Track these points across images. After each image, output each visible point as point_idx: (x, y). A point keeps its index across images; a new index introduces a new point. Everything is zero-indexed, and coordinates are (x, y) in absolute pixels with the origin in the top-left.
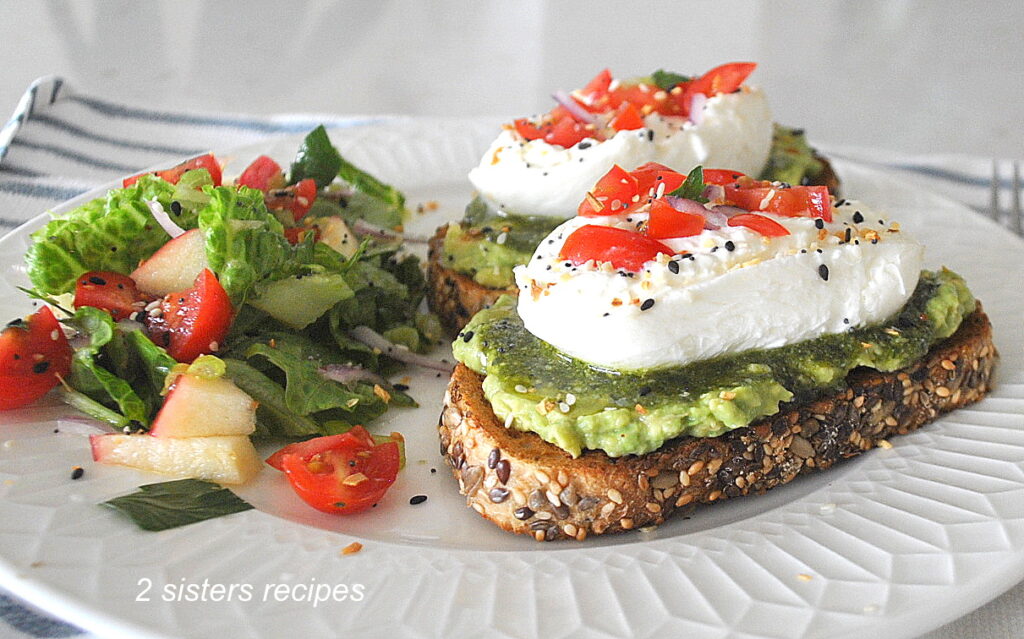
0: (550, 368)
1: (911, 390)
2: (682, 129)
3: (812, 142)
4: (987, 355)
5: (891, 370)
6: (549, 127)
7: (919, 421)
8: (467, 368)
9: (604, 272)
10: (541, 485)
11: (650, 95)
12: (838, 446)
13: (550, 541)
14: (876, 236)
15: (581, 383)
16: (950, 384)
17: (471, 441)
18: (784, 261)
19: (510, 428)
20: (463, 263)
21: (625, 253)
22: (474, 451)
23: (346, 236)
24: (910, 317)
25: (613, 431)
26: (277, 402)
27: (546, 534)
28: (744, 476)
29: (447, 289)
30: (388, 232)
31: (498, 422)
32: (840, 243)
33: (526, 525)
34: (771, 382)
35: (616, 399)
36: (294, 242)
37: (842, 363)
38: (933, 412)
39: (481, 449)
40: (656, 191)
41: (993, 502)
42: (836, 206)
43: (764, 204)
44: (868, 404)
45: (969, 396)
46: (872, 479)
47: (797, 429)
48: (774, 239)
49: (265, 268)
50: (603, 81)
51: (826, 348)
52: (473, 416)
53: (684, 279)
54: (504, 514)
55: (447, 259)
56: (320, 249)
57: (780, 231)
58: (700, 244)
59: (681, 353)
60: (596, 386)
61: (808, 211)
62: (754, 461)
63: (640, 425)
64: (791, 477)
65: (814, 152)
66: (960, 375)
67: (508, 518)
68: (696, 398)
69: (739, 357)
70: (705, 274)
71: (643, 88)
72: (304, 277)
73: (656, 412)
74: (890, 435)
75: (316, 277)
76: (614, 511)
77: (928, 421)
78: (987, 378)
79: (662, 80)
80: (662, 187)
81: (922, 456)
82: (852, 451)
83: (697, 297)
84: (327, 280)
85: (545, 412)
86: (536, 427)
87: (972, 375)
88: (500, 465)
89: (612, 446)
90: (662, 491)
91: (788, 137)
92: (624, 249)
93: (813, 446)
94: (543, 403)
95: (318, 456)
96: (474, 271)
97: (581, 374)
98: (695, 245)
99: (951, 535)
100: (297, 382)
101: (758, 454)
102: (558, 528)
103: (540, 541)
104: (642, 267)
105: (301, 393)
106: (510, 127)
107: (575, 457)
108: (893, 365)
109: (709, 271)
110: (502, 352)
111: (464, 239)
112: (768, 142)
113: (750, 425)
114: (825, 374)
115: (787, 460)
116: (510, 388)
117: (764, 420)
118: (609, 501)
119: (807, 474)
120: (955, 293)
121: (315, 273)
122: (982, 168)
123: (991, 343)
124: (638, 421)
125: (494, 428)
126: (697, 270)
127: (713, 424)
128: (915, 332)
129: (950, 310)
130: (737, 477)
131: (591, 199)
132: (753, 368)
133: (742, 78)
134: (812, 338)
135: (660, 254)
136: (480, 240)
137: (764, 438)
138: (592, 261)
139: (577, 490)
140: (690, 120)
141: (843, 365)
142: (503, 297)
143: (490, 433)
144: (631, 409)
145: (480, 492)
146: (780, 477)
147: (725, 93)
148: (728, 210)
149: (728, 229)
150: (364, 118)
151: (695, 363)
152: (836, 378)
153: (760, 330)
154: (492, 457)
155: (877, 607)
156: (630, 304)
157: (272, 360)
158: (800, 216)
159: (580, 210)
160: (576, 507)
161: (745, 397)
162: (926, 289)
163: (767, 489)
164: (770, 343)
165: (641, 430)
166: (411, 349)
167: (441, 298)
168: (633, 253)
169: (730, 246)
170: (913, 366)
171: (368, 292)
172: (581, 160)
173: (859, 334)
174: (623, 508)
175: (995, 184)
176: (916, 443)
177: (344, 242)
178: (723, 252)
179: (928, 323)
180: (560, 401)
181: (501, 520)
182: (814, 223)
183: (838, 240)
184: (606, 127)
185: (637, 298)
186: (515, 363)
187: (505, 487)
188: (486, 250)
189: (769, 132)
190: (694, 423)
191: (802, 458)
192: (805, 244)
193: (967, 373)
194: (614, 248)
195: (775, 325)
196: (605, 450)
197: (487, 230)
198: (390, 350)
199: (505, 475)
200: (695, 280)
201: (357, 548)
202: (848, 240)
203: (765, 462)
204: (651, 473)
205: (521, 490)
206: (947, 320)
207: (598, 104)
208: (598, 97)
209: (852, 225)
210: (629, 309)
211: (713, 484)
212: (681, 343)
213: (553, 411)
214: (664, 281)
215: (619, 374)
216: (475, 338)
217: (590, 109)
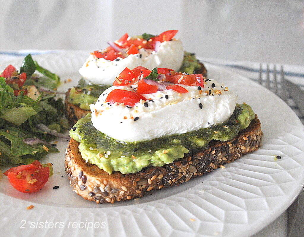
0: (102, 141)
1: (232, 148)
2: (152, 54)
3: (198, 58)
4: (259, 134)
5: (225, 141)
6: (106, 53)
7: (235, 158)
8: (74, 140)
9: (121, 107)
10: (98, 184)
11: (141, 42)
12: (205, 168)
13: (101, 203)
14: (220, 92)
15: (113, 146)
16: (246, 145)
17: (73, 168)
18: (186, 102)
19: (88, 163)
20: (76, 101)
21: (129, 100)
22: (74, 171)
23: (36, 92)
24: (232, 121)
25: (124, 165)
26: (9, 152)
27: (100, 201)
28: (171, 180)
29: (71, 110)
30: (51, 91)
31: (84, 161)
32: (207, 95)
33: (93, 198)
34: (181, 146)
35: (125, 153)
36: (16, 95)
37: (207, 138)
38: (240, 155)
39: (77, 171)
40: (140, 77)
41: (261, 190)
42: (206, 81)
43: (180, 81)
44: (216, 153)
45: (252, 149)
46: (218, 180)
47: (191, 163)
48: (183, 94)
49: (6, 105)
50: (125, 37)
51: (201, 133)
52: (74, 159)
53: (150, 109)
54: (85, 194)
55: (70, 100)
56: (25, 98)
57: (185, 91)
58: (156, 96)
59: (149, 136)
60: (118, 148)
61: (195, 83)
62: (175, 175)
63: (133, 163)
64: (188, 179)
65: (198, 61)
66: (250, 141)
67: (86, 196)
68: (154, 153)
69: (170, 137)
70: (157, 107)
71: (139, 39)
72: (19, 108)
73: (139, 158)
74: (224, 163)
75: (23, 107)
76: (124, 193)
77: (238, 158)
78: (259, 143)
79: (145, 37)
80: (142, 75)
81: (235, 171)
82: (210, 170)
83: (155, 116)
84: (27, 109)
85: (99, 158)
86: (96, 163)
87: (254, 142)
88: (83, 177)
89: (124, 170)
90: (142, 186)
91: (189, 56)
92: (128, 98)
93: (197, 168)
94: (99, 154)
95: (20, 173)
96: (80, 104)
97: (113, 143)
98: (154, 96)
99: (247, 204)
100: (15, 145)
101: (177, 172)
102: (104, 200)
103: (98, 204)
104: (135, 105)
105: (17, 149)
106: (92, 54)
107: (110, 174)
108: (225, 139)
109: (159, 106)
110: (86, 134)
111: (76, 93)
112: (182, 57)
113: (173, 162)
114: (201, 143)
115: (187, 174)
116: (88, 149)
117: (178, 160)
118: (122, 190)
119: (194, 178)
120: (248, 112)
121: (23, 106)
122: (256, 66)
123: (261, 130)
124: (133, 161)
125: (81, 163)
126: (155, 106)
127: (160, 162)
128: (233, 127)
129: (246, 118)
130: (169, 180)
131: (117, 80)
132: (175, 141)
133: (173, 35)
134: (196, 130)
135: (141, 100)
136: (81, 93)
137: (179, 166)
138: (117, 102)
139: (110, 187)
140: (155, 51)
141: (208, 139)
142: (89, 114)
143: (80, 165)
144: (130, 157)
145: (76, 186)
146: (184, 179)
147: (167, 41)
148: (167, 83)
149: (166, 91)
150: (49, 51)
151: (154, 139)
152: (205, 144)
153: (177, 127)
154: (80, 174)
155: (219, 233)
156: (130, 119)
157: (7, 137)
158: (193, 85)
159: (114, 84)
160: (110, 192)
161: (172, 152)
162: (238, 111)
163: (180, 184)
164: (181, 132)
165: (134, 164)
166: (58, 132)
167: (69, 114)
168: (132, 100)
169: (167, 97)
170: (233, 139)
171: (43, 112)
172: (116, 65)
173: (214, 128)
174: (127, 192)
175: (261, 71)
176: (233, 166)
177: (35, 94)
178: (164, 99)
179: (238, 123)
180: (105, 154)
181: (84, 196)
182: (197, 88)
183: (206, 94)
184: (125, 53)
185: (132, 116)
186: (90, 139)
187: (85, 185)
188: (84, 97)
189: (182, 54)
190: (153, 162)
191: (192, 173)
192: (194, 96)
193: (252, 141)
194: (125, 98)
195: (183, 125)
196: (121, 172)
197: (84, 90)
198: (50, 132)
199: (85, 181)
200: (154, 109)
201: (32, 207)
202: (210, 94)
203: (179, 175)
204: (137, 180)
205: (90, 186)
206: (245, 122)
207: (123, 45)
208: (123, 43)
209: (211, 88)
210: (130, 121)
211: (160, 183)
212: (149, 132)
213: (102, 157)
214: (143, 110)
215: (126, 143)
216: (77, 129)
217: (121, 47)
